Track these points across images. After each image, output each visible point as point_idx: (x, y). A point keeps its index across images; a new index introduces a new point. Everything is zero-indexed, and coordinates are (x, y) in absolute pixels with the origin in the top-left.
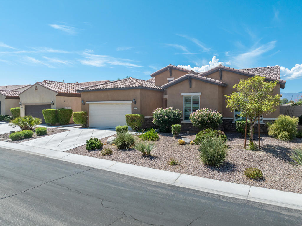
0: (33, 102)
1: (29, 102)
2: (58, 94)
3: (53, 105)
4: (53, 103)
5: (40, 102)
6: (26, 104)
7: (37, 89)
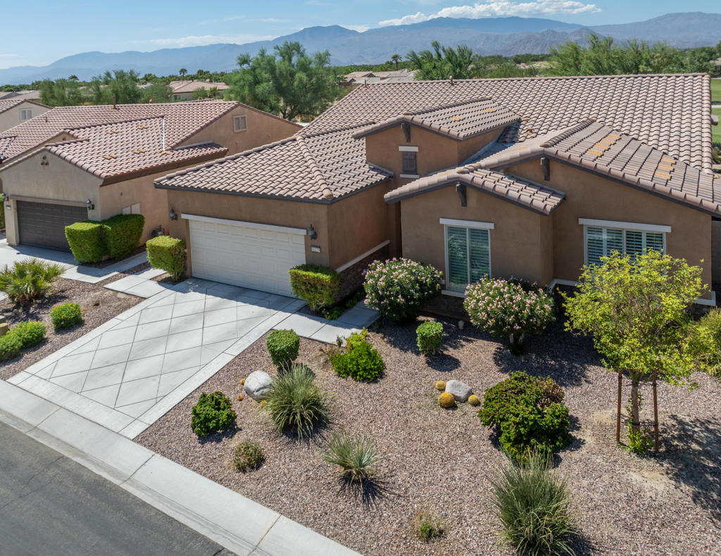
0: (37, 195)
1: (26, 194)
2: (104, 183)
3: (93, 208)
4: (93, 206)
5: (56, 197)
6: (19, 199)
7: (47, 164)
